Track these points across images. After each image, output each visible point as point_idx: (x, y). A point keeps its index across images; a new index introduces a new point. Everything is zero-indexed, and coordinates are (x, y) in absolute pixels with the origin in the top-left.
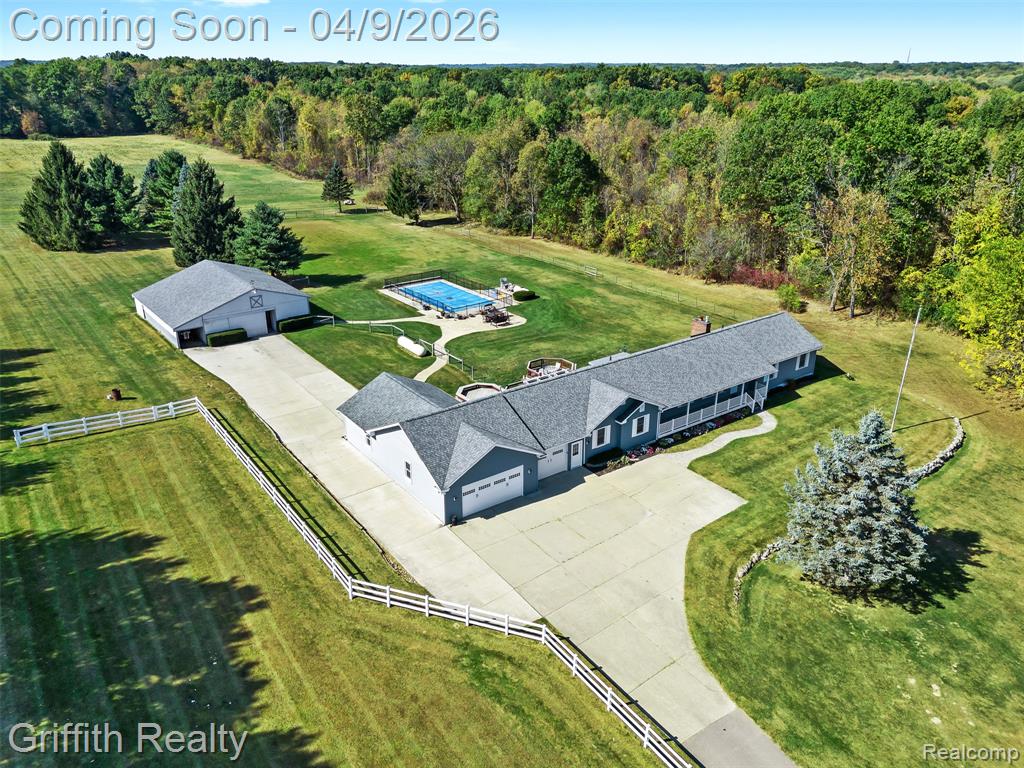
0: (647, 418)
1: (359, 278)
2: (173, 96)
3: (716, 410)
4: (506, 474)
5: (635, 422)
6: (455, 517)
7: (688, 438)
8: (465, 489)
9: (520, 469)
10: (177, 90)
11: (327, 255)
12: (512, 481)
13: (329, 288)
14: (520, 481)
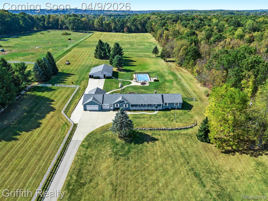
0: (127, 105)
1: (134, 71)
2: (152, 25)
3: (146, 108)
4: (95, 106)
5: (124, 105)
6: (85, 110)
7: (137, 111)
8: (87, 106)
9: (98, 106)
10: (153, 24)
11: (136, 66)
12: (96, 107)
13: (125, 72)
14: (98, 108)
